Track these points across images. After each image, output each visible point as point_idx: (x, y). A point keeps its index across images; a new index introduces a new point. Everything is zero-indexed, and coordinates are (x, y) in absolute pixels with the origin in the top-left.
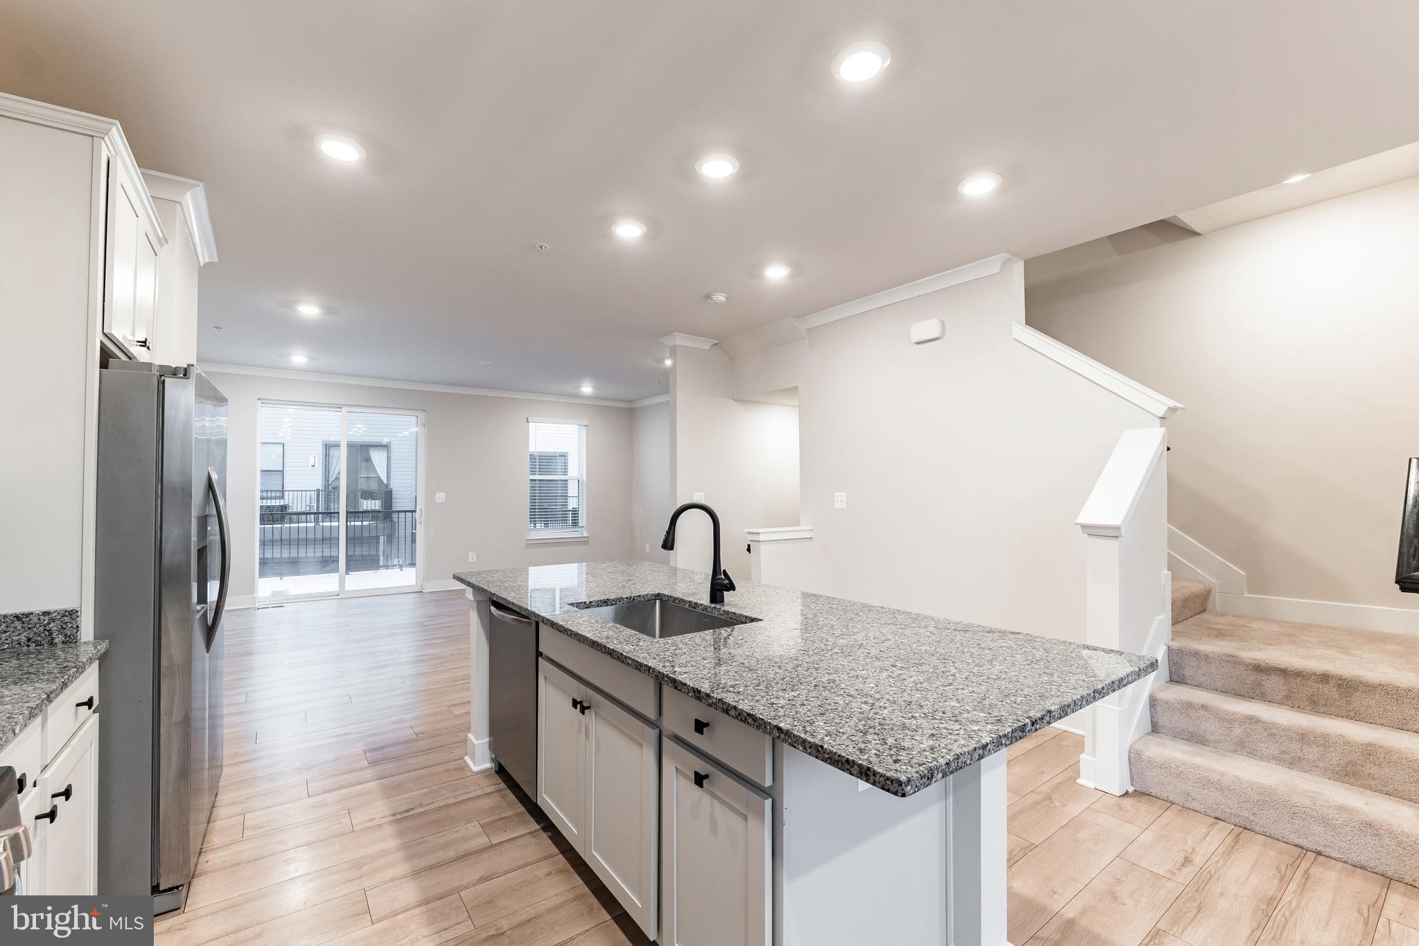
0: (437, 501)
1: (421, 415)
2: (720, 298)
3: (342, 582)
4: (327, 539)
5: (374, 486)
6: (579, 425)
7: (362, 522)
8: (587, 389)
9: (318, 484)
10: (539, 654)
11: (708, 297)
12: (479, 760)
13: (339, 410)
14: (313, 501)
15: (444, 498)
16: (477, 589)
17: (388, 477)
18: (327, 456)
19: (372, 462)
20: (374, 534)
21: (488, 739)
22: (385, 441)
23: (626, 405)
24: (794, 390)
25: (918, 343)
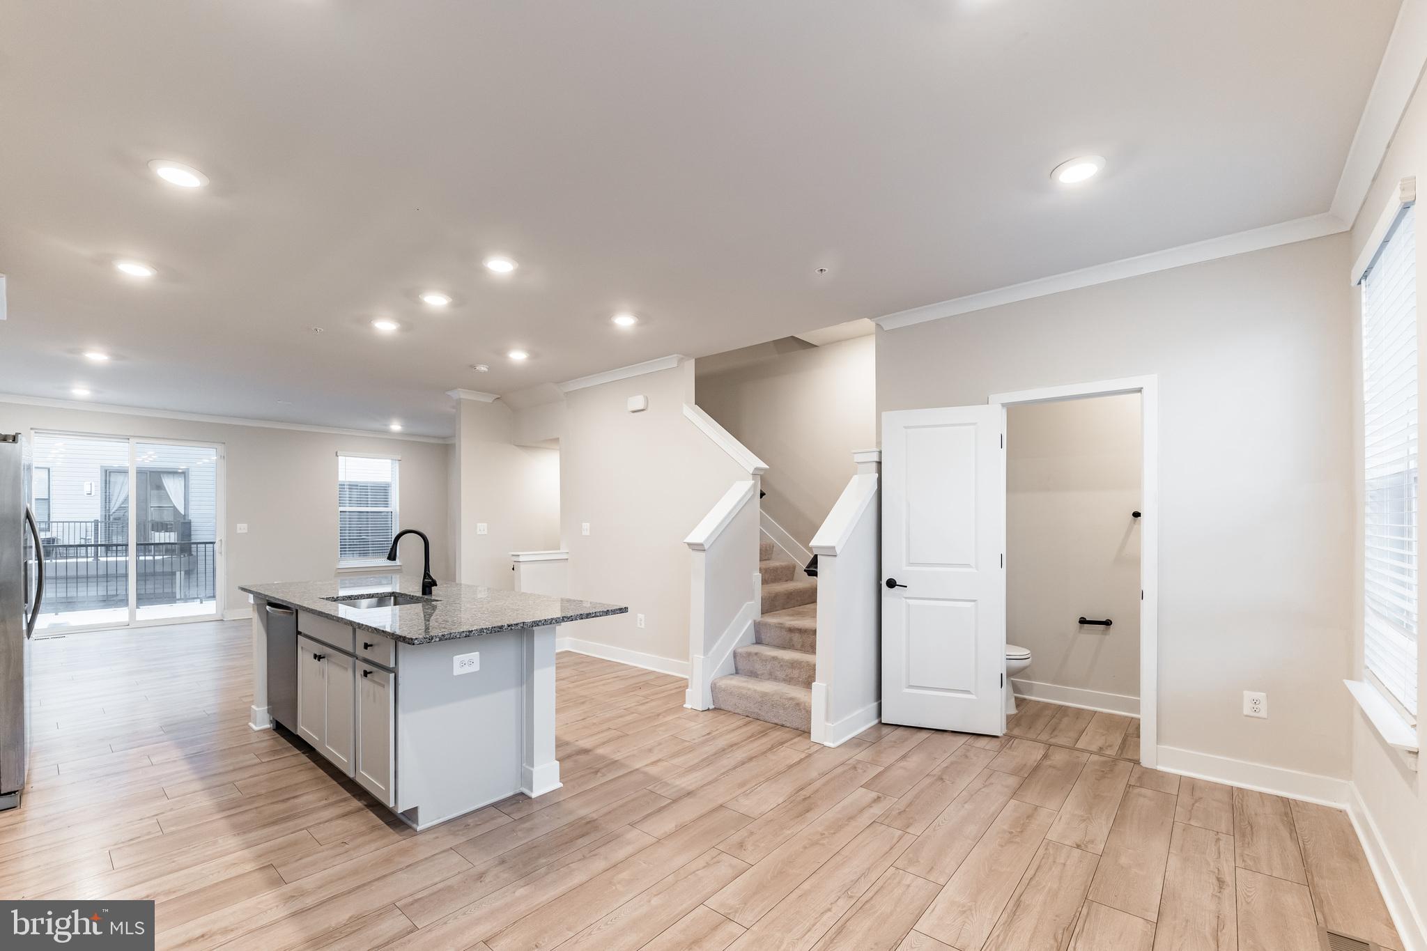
0: (239, 531)
1: (221, 447)
2: (483, 368)
3: (132, 615)
4: (112, 576)
5: (168, 517)
6: (392, 460)
7: (154, 556)
8: (396, 427)
9: (97, 514)
10: (299, 633)
11: (473, 367)
12: (261, 721)
13: (127, 441)
14: (89, 533)
15: (246, 529)
16: (257, 595)
17: (186, 507)
18: (107, 483)
19: (165, 490)
20: (167, 569)
21: (266, 708)
22: (183, 467)
23: (440, 442)
24: (556, 440)
25: (634, 412)
